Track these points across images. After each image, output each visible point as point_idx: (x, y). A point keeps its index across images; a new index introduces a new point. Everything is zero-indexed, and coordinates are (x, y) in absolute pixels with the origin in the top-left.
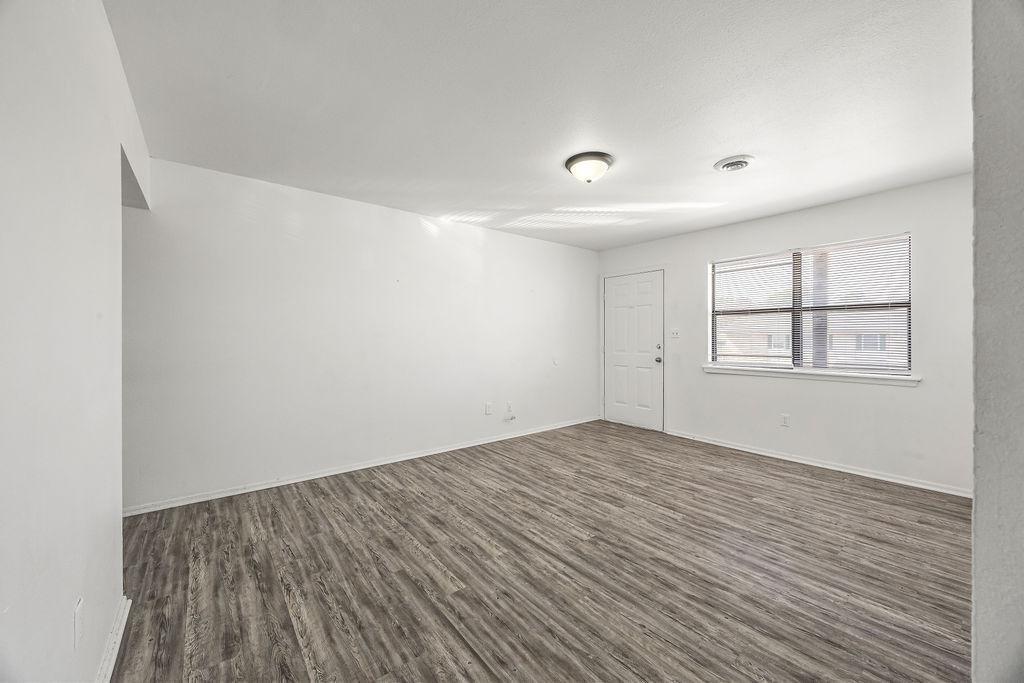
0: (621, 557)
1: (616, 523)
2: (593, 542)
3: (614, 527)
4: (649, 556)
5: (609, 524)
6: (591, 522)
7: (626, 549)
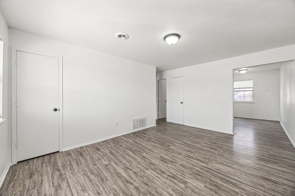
0: (163, 143)
1: (164, 151)
2: (169, 146)
3: (164, 150)
4: (157, 144)
5: (166, 150)
6: (171, 151)
7: (162, 145)
